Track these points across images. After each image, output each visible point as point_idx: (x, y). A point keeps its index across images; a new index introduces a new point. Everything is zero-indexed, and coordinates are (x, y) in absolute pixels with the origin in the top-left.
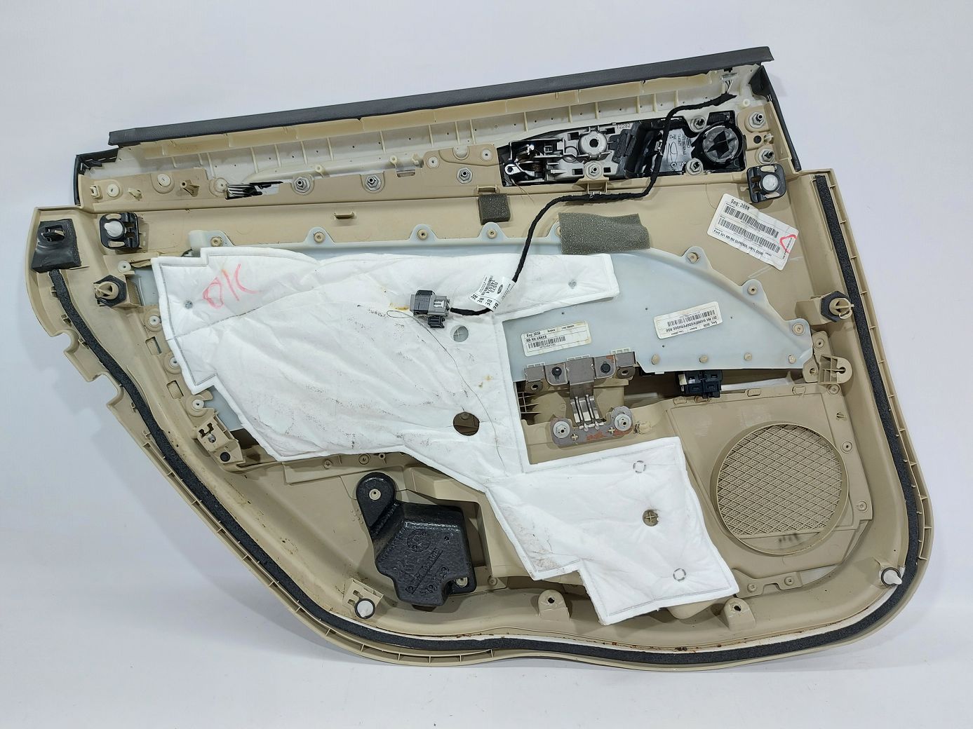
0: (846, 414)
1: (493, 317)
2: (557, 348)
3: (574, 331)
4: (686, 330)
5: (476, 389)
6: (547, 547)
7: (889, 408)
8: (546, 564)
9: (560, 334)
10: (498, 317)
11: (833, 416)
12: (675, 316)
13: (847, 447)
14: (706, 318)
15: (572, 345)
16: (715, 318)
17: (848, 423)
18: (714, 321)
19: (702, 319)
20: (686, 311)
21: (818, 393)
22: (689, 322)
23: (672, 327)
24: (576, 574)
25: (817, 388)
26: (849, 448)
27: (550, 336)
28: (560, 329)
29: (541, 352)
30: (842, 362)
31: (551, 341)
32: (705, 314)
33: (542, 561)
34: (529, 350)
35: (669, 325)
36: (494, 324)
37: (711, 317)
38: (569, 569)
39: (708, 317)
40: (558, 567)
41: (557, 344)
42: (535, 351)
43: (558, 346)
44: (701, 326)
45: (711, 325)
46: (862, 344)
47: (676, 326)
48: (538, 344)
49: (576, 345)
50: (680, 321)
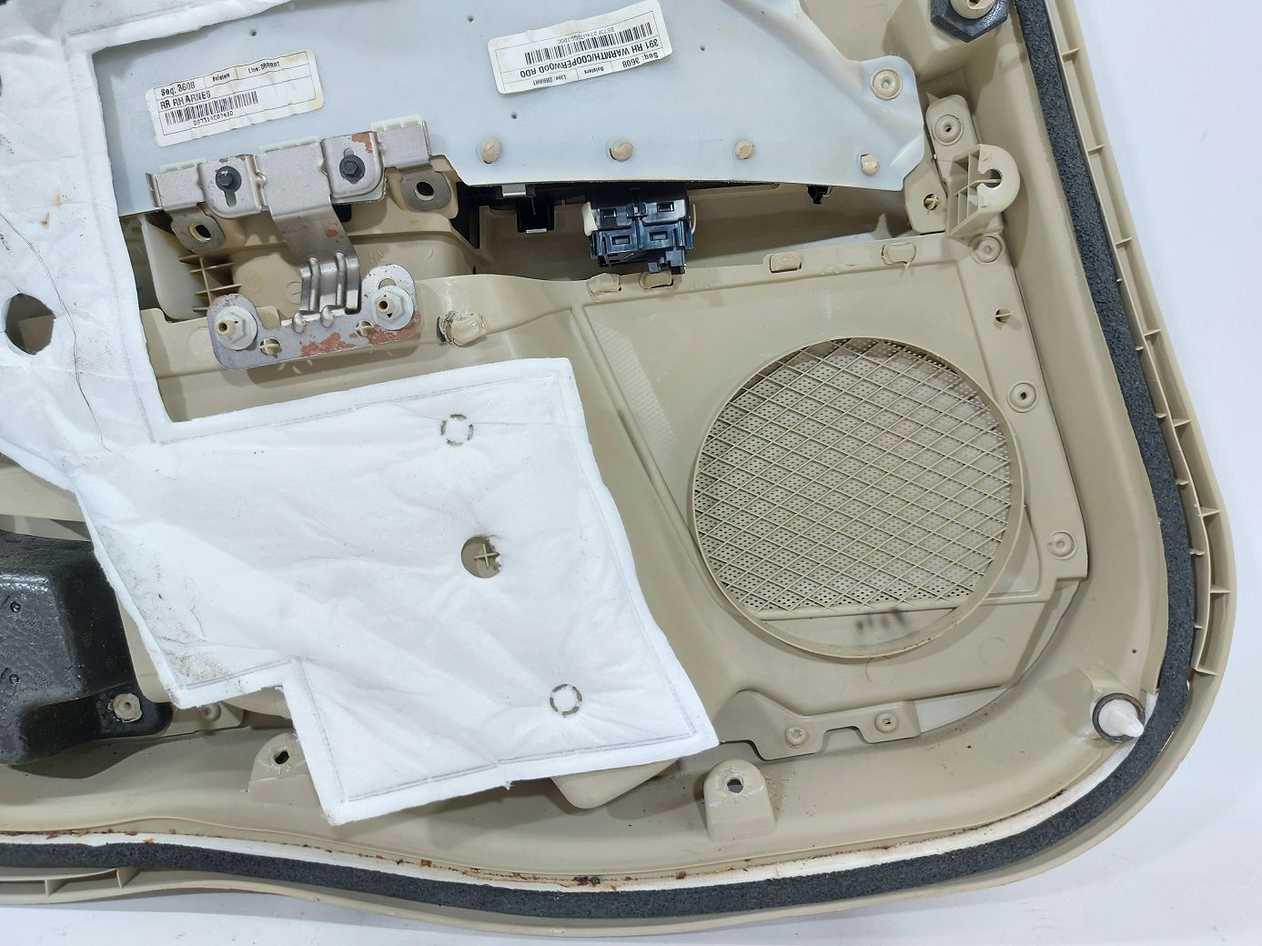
0: (1017, 313)
1: (64, 42)
2: (238, 124)
3: (279, 76)
4: (572, 73)
5: (32, 230)
6: (193, 626)
7: (1116, 274)
8: (197, 668)
9: (244, 87)
10: (73, 40)
11: (986, 317)
12: (546, 38)
13: (1024, 396)
14: (629, 45)
15: (275, 115)
16: (654, 43)
17: (1023, 335)
18: (651, 51)
19: (619, 46)
20: (572, 25)
21: (947, 261)
22: (581, 54)
23: (536, 65)
24: (274, 693)
25: (945, 247)
26: (1028, 400)
27: (221, 92)
28: (244, 72)
29: (198, 133)
30: (993, 156)
31: (224, 106)
32: (628, 35)
33: (187, 662)
34: (169, 129)
35: (529, 58)
36: (67, 59)
37: (642, 41)
38: (254, 682)
39: (635, 42)
40: (225, 677)
41: (236, 111)
42: (183, 131)
43: (240, 117)
44: (616, 65)
45: (643, 62)
46: (1042, 99)
47: (546, 62)
48: (189, 114)
49: (286, 112)
50: (559, 51)
